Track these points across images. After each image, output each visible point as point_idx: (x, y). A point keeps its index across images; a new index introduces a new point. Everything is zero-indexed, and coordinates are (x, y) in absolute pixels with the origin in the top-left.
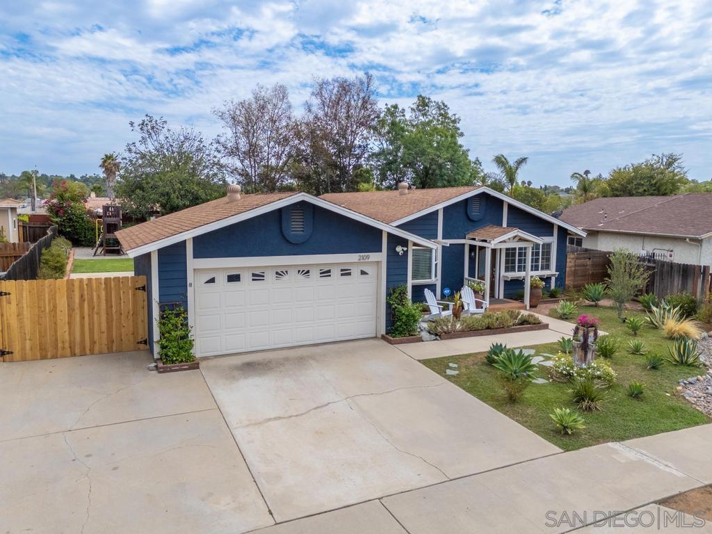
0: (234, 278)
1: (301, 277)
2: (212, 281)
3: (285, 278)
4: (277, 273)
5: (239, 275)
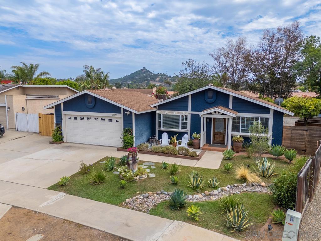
0: (76, 118)
1: (95, 120)
2: (70, 118)
3: (90, 120)
4: (88, 118)
5: (77, 118)
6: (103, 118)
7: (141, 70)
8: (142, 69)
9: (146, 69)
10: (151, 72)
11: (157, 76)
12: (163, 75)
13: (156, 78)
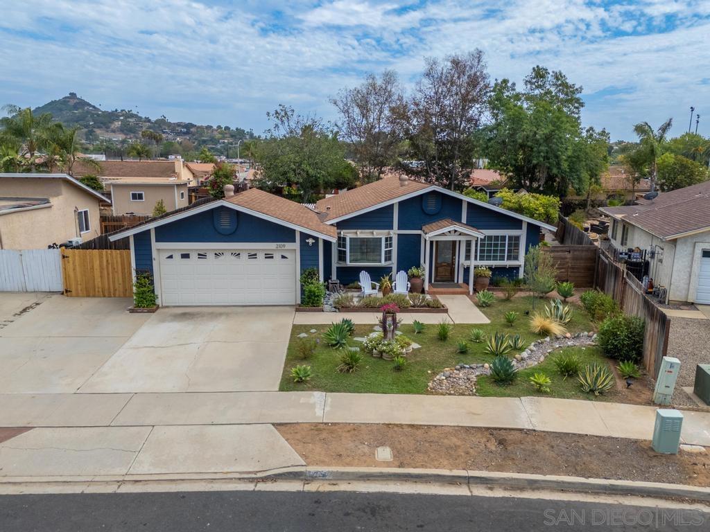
0: (185, 256)
2: (171, 257)
4: (216, 254)
5: (189, 254)
6: (253, 253)
7: (65, 101)
8: (66, 98)
9: (78, 96)
10: (94, 107)
11: (113, 116)
12: (129, 115)
13: (111, 122)
